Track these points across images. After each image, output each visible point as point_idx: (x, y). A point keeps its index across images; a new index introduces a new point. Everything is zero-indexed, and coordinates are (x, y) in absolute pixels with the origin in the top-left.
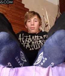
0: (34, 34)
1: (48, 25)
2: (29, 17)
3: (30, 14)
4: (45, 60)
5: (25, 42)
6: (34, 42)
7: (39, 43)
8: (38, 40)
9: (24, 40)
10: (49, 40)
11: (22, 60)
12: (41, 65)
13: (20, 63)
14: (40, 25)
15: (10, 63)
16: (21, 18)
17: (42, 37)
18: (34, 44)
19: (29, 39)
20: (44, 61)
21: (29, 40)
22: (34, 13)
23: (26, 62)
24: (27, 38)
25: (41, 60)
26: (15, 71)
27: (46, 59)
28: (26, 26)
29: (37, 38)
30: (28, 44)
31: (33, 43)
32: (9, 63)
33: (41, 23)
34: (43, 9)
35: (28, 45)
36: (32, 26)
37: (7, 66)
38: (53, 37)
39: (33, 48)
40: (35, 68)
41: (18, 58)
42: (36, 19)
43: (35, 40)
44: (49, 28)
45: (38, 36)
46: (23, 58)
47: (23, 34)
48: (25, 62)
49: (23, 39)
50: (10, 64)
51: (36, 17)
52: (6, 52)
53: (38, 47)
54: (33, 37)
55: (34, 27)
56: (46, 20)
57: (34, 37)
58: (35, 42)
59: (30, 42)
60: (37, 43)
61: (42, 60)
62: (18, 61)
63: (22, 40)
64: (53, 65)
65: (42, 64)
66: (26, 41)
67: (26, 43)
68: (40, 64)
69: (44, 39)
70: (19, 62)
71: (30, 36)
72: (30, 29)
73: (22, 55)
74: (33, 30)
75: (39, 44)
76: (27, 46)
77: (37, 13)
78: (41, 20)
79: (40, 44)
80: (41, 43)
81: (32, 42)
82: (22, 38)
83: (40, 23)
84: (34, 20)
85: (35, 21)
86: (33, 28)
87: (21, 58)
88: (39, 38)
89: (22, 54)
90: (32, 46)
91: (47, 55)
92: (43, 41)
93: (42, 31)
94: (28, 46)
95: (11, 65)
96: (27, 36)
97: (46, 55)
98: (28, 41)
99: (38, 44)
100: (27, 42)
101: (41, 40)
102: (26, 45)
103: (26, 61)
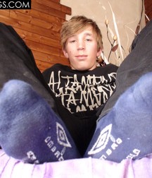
0: (85, 72)
1: (117, 46)
2: (73, 30)
3: (76, 24)
4: (116, 143)
5: (64, 91)
6: (87, 90)
7: (97, 92)
8: (96, 87)
9: (63, 85)
10: (126, 97)
11: (61, 143)
12: (106, 155)
13: (55, 152)
14: (99, 48)
15: (32, 153)
16: (53, 29)
17: (104, 79)
18: (86, 95)
19: (74, 84)
20: (114, 146)
21: (75, 87)
22: (85, 21)
23: (69, 148)
24: (68, 82)
25: (106, 143)
26: (43, 173)
27: (119, 141)
28: (64, 52)
29: (92, 80)
30: (72, 95)
31: (84, 92)
32: (30, 153)
33: (102, 43)
34: (104, 8)
35: (72, 98)
36: (81, 53)
37: (25, 159)
38: (135, 90)
39: (83, 106)
40: (92, 165)
41: (52, 139)
42: (88, 34)
43: (88, 85)
44: (119, 53)
45: (94, 77)
46: (63, 139)
47: (59, 72)
48: (67, 148)
49: (59, 83)
50: (31, 156)
51: (88, 30)
52: (23, 128)
53: (95, 102)
54: (83, 78)
55: (85, 54)
56: (113, 35)
57: (86, 79)
58: (89, 89)
59: (75, 92)
60: (94, 92)
61: (110, 143)
62: (52, 147)
63: (56, 86)
64: (138, 154)
65: (109, 152)
66: (66, 89)
67: (66, 92)
68: (104, 151)
69: (108, 83)
70: (53, 150)
71: (75, 76)
72: (75, 58)
73: (61, 132)
74: (82, 62)
75: (98, 96)
76: (69, 101)
77: (91, 21)
78: (101, 36)
79: (100, 94)
80: (102, 93)
81: (81, 90)
82: (56, 80)
83: (98, 43)
84: (84, 38)
85: (88, 40)
86: (82, 56)
87: (58, 139)
88: (98, 80)
89: (60, 129)
90: (81, 100)
91: (122, 132)
92: (108, 88)
93: (103, 61)
94: (72, 100)
95: (34, 158)
96: (68, 77)
97: (120, 131)
98: (72, 89)
99: (95, 95)
100: (69, 92)
101: (101, 84)
102: (66, 97)
103: (69, 145)
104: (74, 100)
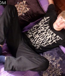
39: (39, 36)
49: (46, 22)
53: (42, 39)
54: (49, 30)
80: (47, 39)
104: (40, 32)
